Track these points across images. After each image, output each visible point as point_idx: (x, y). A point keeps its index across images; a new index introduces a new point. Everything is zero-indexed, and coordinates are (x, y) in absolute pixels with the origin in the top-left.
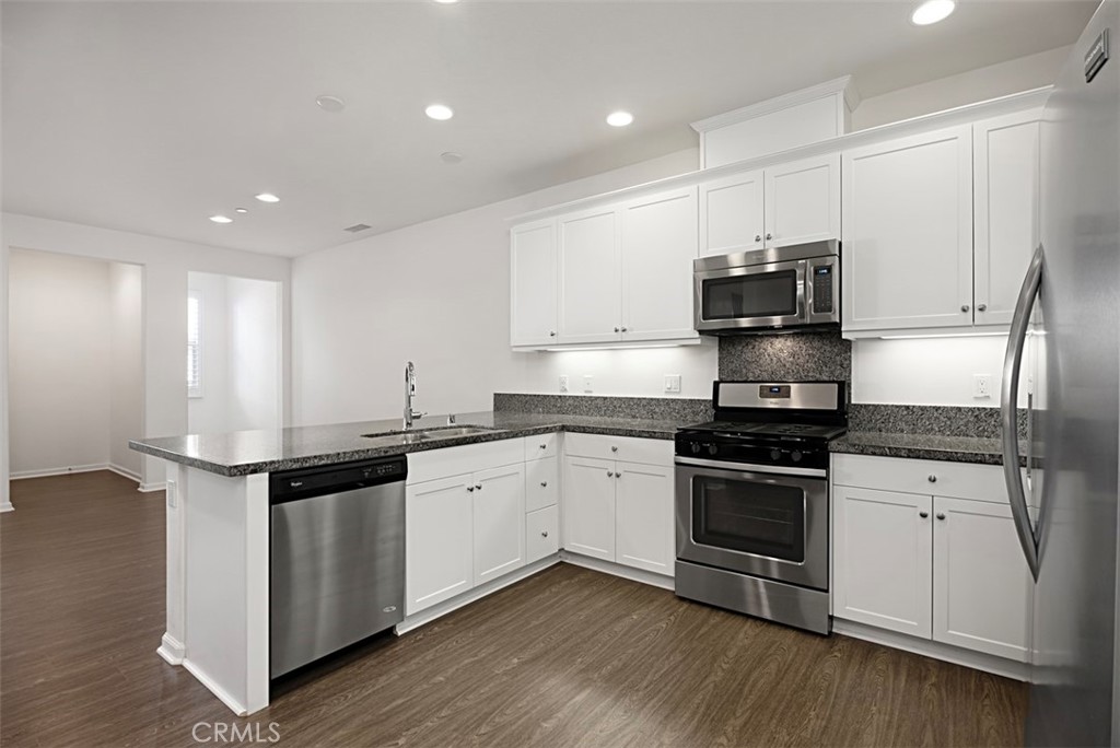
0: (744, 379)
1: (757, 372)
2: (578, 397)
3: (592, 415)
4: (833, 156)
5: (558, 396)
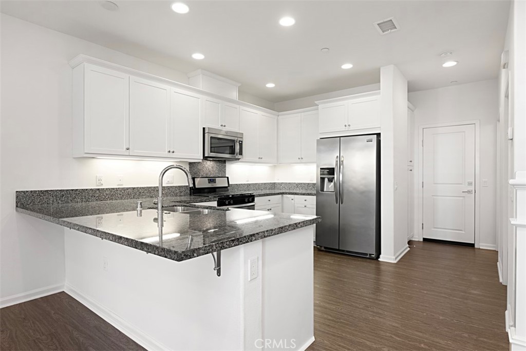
0: (198, 176)
1: (202, 174)
2: (113, 189)
3: (125, 199)
4: (238, 106)
5: (97, 189)
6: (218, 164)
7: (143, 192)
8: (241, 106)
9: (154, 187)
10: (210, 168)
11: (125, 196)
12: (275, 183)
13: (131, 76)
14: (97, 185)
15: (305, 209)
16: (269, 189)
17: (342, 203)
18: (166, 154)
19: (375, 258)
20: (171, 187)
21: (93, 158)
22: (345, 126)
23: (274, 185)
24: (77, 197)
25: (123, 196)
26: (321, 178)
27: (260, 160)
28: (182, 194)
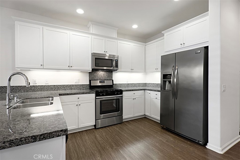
0: (95, 79)
1: (97, 78)
2: (42, 86)
3: (49, 91)
4: (116, 41)
5: (33, 86)
6: (107, 73)
7: (60, 88)
8: (118, 41)
9: (67, 85)
10: (102, 75)
11: (49, 90)
12: (146, 83)
13: (44, 27)
14: (34, 84)
15: (156, 99)
16: (142, 87)
17: (176, 99)
18: (67, 68)
19: (203, 145)
20: (77, 85)
21: (30, 70)
22: (181, 44)
23: (145, 85)
24: (21, 89)
25: (48, 89)
26: (163, 81)
27: (132, 71)
28: (84, 89)
